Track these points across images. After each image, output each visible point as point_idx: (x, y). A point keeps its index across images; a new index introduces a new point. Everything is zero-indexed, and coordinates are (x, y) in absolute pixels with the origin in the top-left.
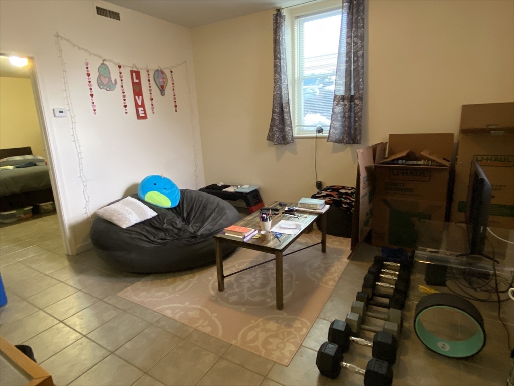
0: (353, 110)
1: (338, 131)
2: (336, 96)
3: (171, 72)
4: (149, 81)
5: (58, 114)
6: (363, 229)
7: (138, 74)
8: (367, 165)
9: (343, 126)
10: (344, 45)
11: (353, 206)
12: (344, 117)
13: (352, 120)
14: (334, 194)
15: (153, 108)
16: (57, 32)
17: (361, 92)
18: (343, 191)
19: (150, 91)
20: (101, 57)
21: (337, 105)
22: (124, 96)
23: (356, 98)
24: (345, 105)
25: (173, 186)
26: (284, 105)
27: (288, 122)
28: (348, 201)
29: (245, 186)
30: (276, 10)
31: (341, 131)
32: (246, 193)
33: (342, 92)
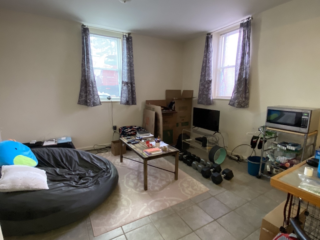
2: (123, 82)
23: (133, 84)
24: (128, 86)
26: (93, 82)
29: (63, 138)
30: (83, 25)
31: (126, 99)
32: (69, 142)
33: (126, 80)
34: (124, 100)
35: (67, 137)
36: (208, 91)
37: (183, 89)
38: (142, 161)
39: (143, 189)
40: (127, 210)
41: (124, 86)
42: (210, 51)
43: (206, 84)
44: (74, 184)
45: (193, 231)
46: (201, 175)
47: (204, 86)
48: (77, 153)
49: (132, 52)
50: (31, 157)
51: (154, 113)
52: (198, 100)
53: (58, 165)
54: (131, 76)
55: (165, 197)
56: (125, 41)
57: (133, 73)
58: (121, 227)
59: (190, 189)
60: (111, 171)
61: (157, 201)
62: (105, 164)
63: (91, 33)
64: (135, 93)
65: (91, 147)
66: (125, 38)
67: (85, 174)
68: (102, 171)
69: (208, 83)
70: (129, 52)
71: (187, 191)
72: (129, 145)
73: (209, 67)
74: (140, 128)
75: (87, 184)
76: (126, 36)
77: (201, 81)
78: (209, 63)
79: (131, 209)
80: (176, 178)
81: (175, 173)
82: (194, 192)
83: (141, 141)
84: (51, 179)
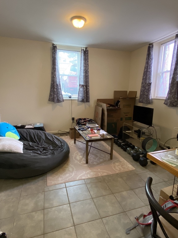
2: (80, 85)
12: (84, 92)
23: (88, 86)
24: (84, 88)
26: (58, 85)
29: (38, 124)
30: (53, 44)
31: (82, 98)
32: (42, 127)
33: (82, 83)
34: (80, 99)
35: (40, 123)
36: (148, 92)
37: (129, 90)
38: (85, 142)
39: (85, 162)
40: (71, 174)
41: (81, 88)
42: (151, 59)
43: (146, 86)
44: (39, 152)
45: (113, 194)
46: (132, 158)
47: (145, 88)
48: (45, 134)
49: (88, 61)
50: (16, 134)
51: (101, 108)
52: (139, 99)
53: (32, 141)
54: (86, 80)
55: (99, 170)
56: (83, 54)
57: (88, 78)
58: (65, 183)
59: (120, 167)
60: (64, 147)
61: (93, 171)
62: (61, 142)
63: (59, 49)
64: (89, 93)
65: (56, 132)
66: (83, 52)
67: (47, 147)
68: (58, 147)
69: (149, 86)
70: (86, 62)
71: (117, 168)
72: (79, 131)
73: (150, 73)
74: (91, 120)
75: (47, 154)
76: (83, 50)
77: (142, 83)
78: (150, 68)
79: (74, 173)
80: (111, 158)
81: (110, 154)
82: (122, 169)
83: (88, 129)
84: (26, 148)
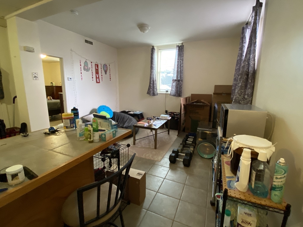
0: (179, 85)
1: (174, 92)
2: (173, 80)
3: (109, 65)
4: (101, 68)
5: (69, 79)
6: (182, 126)
7: (97, 65)
8: (184, 104)
9: (176, 90)
10: (177, 62)
11: (178, 119)
12: (176, 87)
13: (179, 88)
14: (172, 114)
15: (102, 79)
16: (71, 49)
17: (182, 79)
18: (175, 114)
19: (101, 72)
20: (85, 58)
21: (174, 82)
22: (92, 74)
23: (180, 81)
24: (176, 83)
25: (110, 110)
26: (154, 81)
27: (156, 88)
28: (177, 117)
29: (137, 112)
30: (152, 47)
33: (175, 78)
35: (140, 111)
66: (178, 48)
